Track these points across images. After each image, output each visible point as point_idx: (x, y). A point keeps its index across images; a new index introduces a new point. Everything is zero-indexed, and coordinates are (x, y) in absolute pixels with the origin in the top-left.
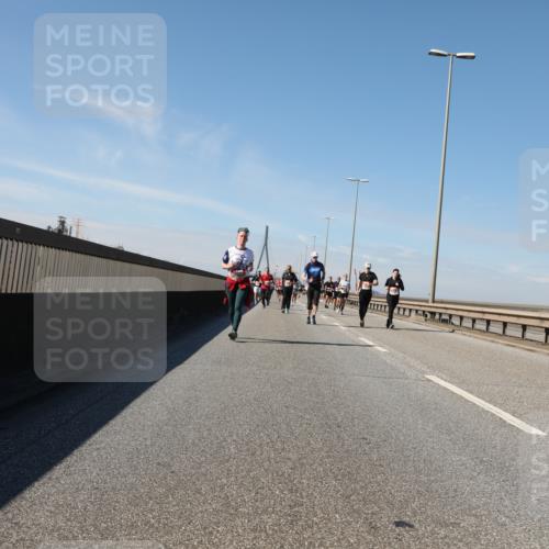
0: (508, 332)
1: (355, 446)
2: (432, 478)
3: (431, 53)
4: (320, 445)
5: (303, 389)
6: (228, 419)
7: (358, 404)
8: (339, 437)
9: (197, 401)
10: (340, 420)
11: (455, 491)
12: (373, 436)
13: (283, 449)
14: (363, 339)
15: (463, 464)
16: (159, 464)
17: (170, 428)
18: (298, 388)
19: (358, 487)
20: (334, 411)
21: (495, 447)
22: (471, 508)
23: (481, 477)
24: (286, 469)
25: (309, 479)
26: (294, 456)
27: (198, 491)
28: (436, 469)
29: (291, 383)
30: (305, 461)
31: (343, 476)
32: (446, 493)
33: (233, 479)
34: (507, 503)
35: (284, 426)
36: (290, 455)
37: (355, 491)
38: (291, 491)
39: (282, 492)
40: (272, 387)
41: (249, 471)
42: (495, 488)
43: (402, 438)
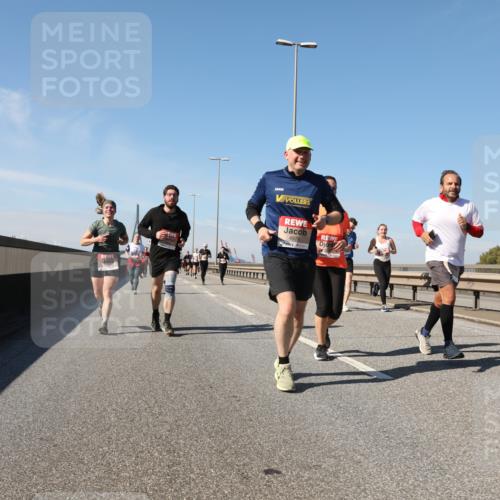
0: (359, 289)
1: (226, 405)
2: (296, 427)
3: (277, 43)
4: (194, 407)
5: (178, 355)
6: (108, 390)
7: (228, 365)
8: (211, 397)
9: (77, 375)
10: (212, 381)
11: (317, 436)
12: (242, 393)
13: (160, 414)
14: (230, 305)
15: (323, 412)
16: (41, 439)
17: (51, 403)
18: (172, 355)
19: (230, 442)
20: (206, 373)
21: (349, 394)
22: (331, 450)
23: (338, 421)
24: (163, 431)
25: (185, 439)
26: (170, 419)
27: (81, 461)
28: (299, 419)
29: (165, 351)
30: (181, 423)
31: (217, 433)
32: (309, 440)
33: (114, 446)
34: (361, 442)
35: (160, 392)
36: (167, 418)
37: (227, 446)
38: (169, 452)
39: (160, 454)
40: (148, 355)
41: (129, 437)
42: (351, 430)
43: (268, 394)
